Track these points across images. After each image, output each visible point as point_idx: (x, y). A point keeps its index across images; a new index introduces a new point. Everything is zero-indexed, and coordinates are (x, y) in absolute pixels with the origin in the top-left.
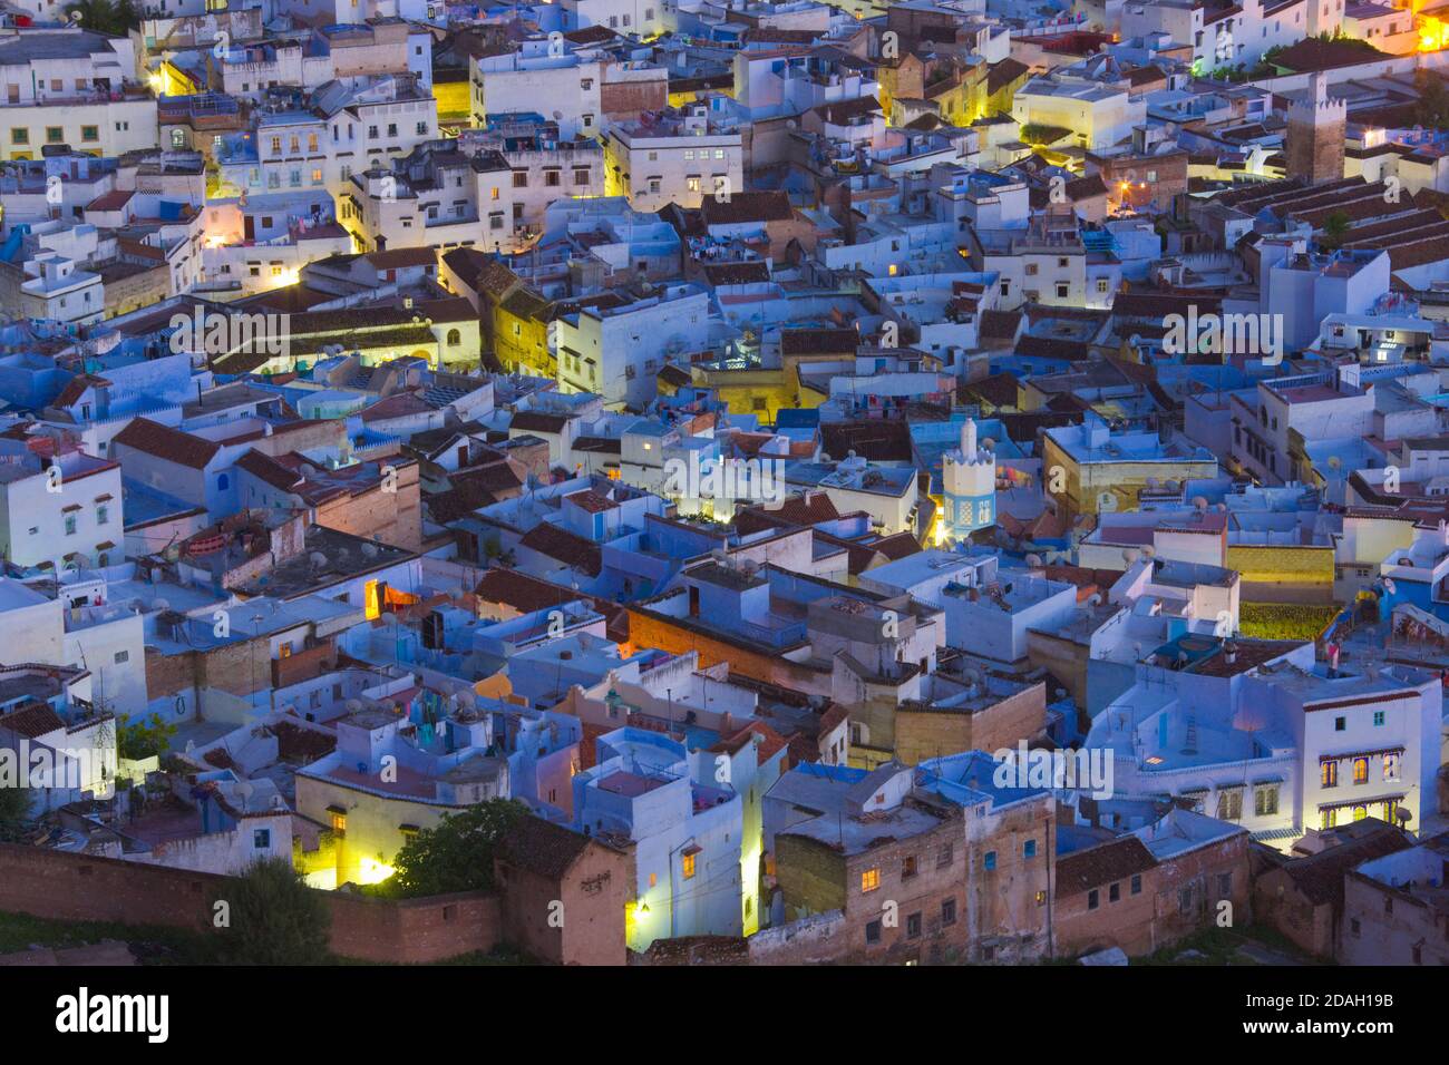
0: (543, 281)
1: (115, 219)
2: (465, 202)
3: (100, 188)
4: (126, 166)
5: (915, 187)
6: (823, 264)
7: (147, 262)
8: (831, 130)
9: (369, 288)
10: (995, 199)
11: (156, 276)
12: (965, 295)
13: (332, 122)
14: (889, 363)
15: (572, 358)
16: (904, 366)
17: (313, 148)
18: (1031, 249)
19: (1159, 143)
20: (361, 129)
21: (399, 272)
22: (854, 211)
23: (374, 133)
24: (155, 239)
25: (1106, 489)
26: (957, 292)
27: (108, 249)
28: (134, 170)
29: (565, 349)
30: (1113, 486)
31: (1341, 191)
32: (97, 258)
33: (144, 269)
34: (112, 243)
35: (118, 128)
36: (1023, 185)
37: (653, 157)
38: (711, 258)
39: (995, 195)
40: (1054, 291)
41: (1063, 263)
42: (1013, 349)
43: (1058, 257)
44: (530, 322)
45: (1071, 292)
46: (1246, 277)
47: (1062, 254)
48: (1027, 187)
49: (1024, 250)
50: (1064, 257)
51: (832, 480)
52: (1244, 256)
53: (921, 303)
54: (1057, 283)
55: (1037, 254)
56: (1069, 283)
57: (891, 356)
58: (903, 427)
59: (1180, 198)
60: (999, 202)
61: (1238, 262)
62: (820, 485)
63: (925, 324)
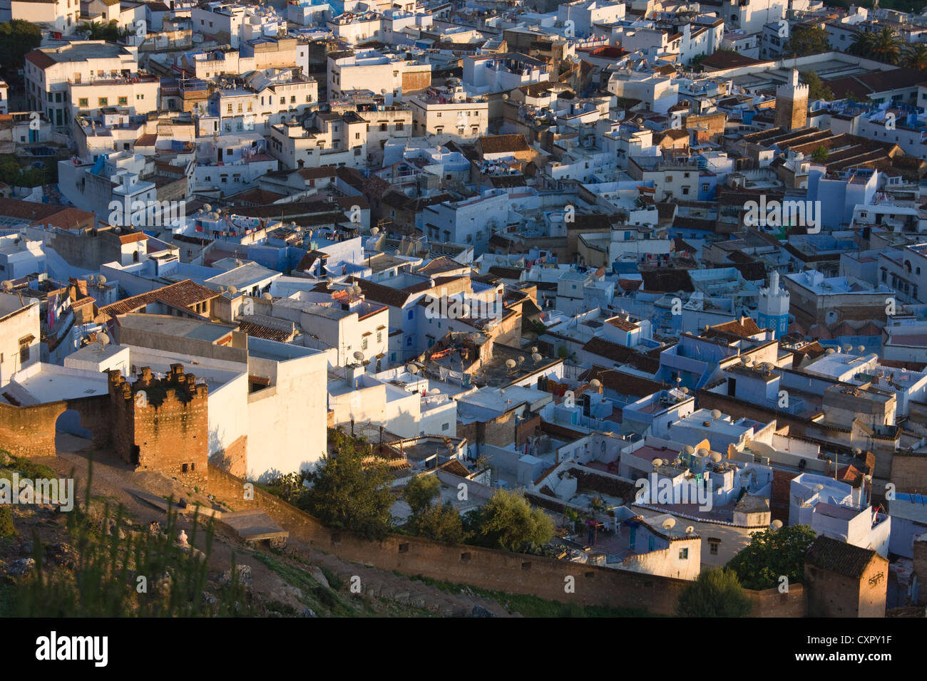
0: (404, 186)
1: (151, 150)
2: (339, 140)
3: (139, 133)
4: (152, 120)
5: (586, 132)
6: (550, 176)
7: (174, 175)
8: (529, 100)
9: (302, 190)
10: (638, 140)
11: (181, 184)
12: (645, 194)
13: (260, 95)
14: (632, 233)
15: (433, 231)
16: (641, 236)
17: (250, 109)
18: (669, 168)
19: (709, 108)
20: (276, 99)
21: (316, 181)
22: (555, 145)
23: (283, 101)
24: (174, 163)
25: (831, 309)
26: (641, 193)
27: (150, 168)
28: (157, 122)
29: (428, 225)
30: (835, 308)
31: (810, 135)
32: (145, 173)
33: (174, 180)
34: (152, 164)
35: (138, 98)
36: (649, 131)
37: (440, 115)
38: (491, 172)
39: (637, 137)
40: (681, 191)
41: (687, 175)
42: (672, 225)
43: (684, 172)
44: (403, 210)
45: (691, 191)
46: (780, 183)
47: (686, 170)
48: (651, 133)
49: (665, 169)
50: (687, 172)
51: (690, 306)
52: (777, 171)
53: (619, 198)
54: (683, 186)
55: (672, 170)
56: (690, 186)
57: (634, 230)
58: (685, 272)
59: (721, 138)
60: (641, 141)
61: (773, 175)
62: (684, 309)
63: (632, 211)
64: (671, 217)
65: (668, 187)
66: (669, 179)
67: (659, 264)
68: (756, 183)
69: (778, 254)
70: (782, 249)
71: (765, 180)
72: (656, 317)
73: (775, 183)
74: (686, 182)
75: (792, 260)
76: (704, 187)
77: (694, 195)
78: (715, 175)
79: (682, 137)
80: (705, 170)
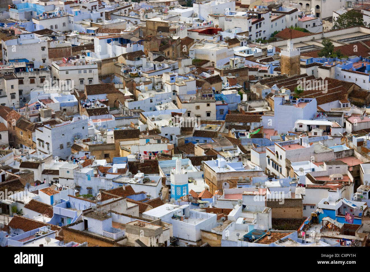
0: (31, 116)
2: (2, 90)
6: (127, 108)
8: (128, 62)
14: (151, 140)
15: (41, 143)
16: (156, 141)
18: (197, 101)
19: (239, 64)
25: (225, 181)
29: (38, 139)
30: (228, 180)
37: (67, 73)
38: (88, 107)
39: (184, 83)
40: (205, 114)
41: (208, 105)
42: (192, 135)
43: (207, 103)
44: (26, 131)
45: (211, 115)
46: (269, 108)
47: (208, 102)
48: (195, 80)
49: (195, 101)
50: (208, 103)
51: (133, 181)
52: (268, 101)
53: (161, 120)
54: (206, 112)
55: (199, 102)
56: (210, 112)
57: (151, 138)
58: (157, 162)
59: (246, 82)
60: (186, 85)
61: (266, 103)
62: (128, 183)
63: (163, 127)
64: (192, 131)
65: (198, 112)
66: (198, 108)
67: (150, 158)
68: (255, 109)
69: (235, 151)
71: (262, 106)
73: (267, 109)
74: (208, 109)
76: (220, 112)
77: (213, 117)
78: (227, 105)
79: (218, 82)
80: (223, 102)
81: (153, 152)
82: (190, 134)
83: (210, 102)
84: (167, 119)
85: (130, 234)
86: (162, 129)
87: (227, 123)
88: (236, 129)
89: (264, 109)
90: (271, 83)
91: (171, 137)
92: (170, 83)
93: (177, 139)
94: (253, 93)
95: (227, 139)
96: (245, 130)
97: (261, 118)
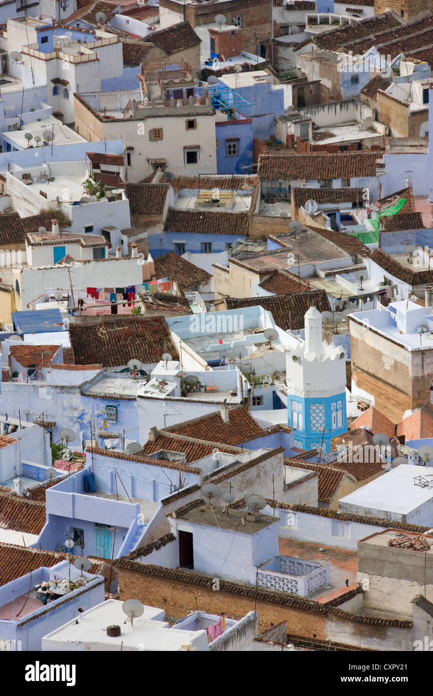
14: (69, 249)
16: (87, 254)
36: (114, 39)
40: (181, 157)
41: (191, 125)
42: (162, 227)
43: (185, 119)
45: (202, 157)
46: (381, 128)
47: (189, 115)
48: (119, 42)
49: (146, 113)
50: (191, 118)
51: (152, 390)
52: (376, 105)
53: (52, 180)
54: (185, 148)
55: (161, 116)
56: (199, 147)
57: (72, 242)
58: (161, 322)
59: (266, 44)
60: (98, 60)
61: (367, 113)
62: (139, 397)
63: (75, 203)
64: (161, 213)
65: (157, 151)
66: (156, 135)
68: (334, 131)
69: (361, 273)
70: (367, 262)
71: (354, 122)
72: (87, 418)
73: (372, 129)
74: (191, 138)
75: (387, 282)
76: (228, 147)
77: (207, 164)
78: (248, 122)
79: (187, 47)
80: (230, 112)
81: (119, 290)
82: (154, 224)
83: (198, 115)
84: (71, 175)
85: (376, 578)
86: (73, 210)
87: (265, 184)
88: (319, 202)
89: (360, 131)
90: (356, 44)
91: (106, 234)
92: (43, 56)
93: (125, 243)
94: (306, 79)
95: (320, 237)
96: (350, 205)
97: (379, 161)
